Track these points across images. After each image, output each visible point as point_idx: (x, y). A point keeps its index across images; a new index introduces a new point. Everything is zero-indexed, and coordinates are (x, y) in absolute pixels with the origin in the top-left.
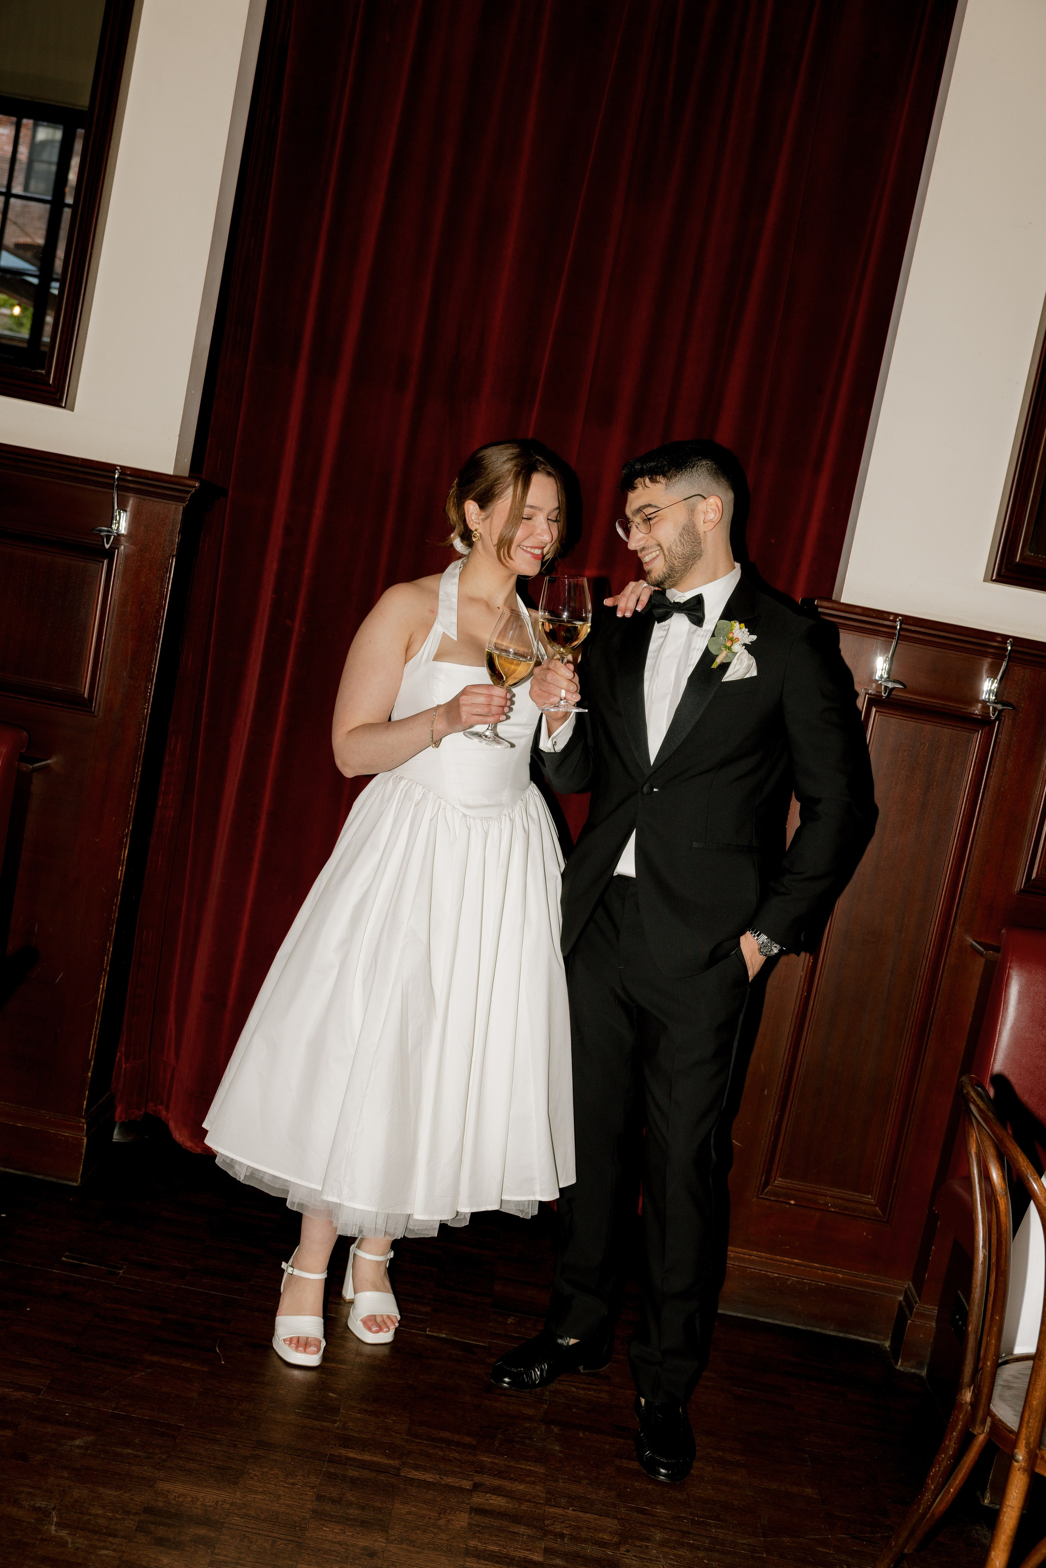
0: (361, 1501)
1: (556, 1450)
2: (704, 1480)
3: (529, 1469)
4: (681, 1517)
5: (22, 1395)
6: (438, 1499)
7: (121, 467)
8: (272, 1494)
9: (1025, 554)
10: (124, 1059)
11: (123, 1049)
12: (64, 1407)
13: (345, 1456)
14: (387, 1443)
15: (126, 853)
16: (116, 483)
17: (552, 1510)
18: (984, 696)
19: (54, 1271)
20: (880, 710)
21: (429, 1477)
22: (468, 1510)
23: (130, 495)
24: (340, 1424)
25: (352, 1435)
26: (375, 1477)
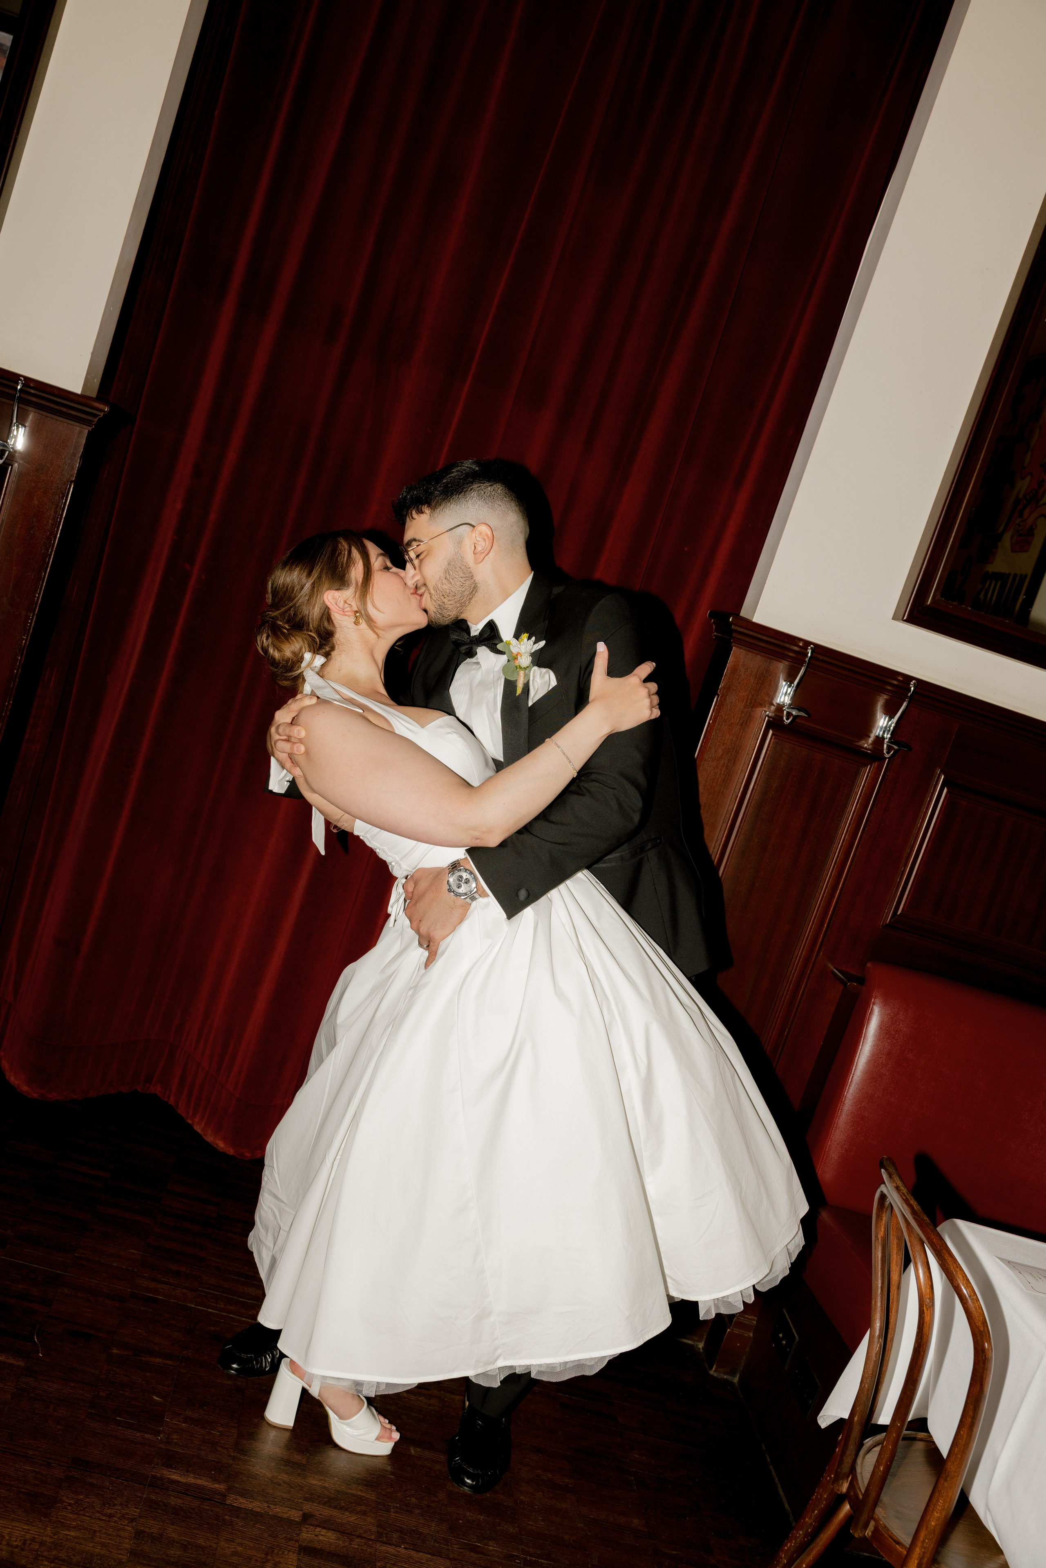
0: (184, 1538)
2: (535, 1508)
3: (360, 1495)
4: (513, 1556)
6: (266, 1535)
7: (26, 378)
8: (87, 1529)
9: (937, 598)
13: (169, 1479)
14: (213, 1461)
16: (18, 395)
17: (383, 1548)
18: (877, 732)
20: (776, 733)
22: (297, 1549)
23: (31, 409)
24: (164, 1436)
25: (176, 1451)
26: (199, 1507)
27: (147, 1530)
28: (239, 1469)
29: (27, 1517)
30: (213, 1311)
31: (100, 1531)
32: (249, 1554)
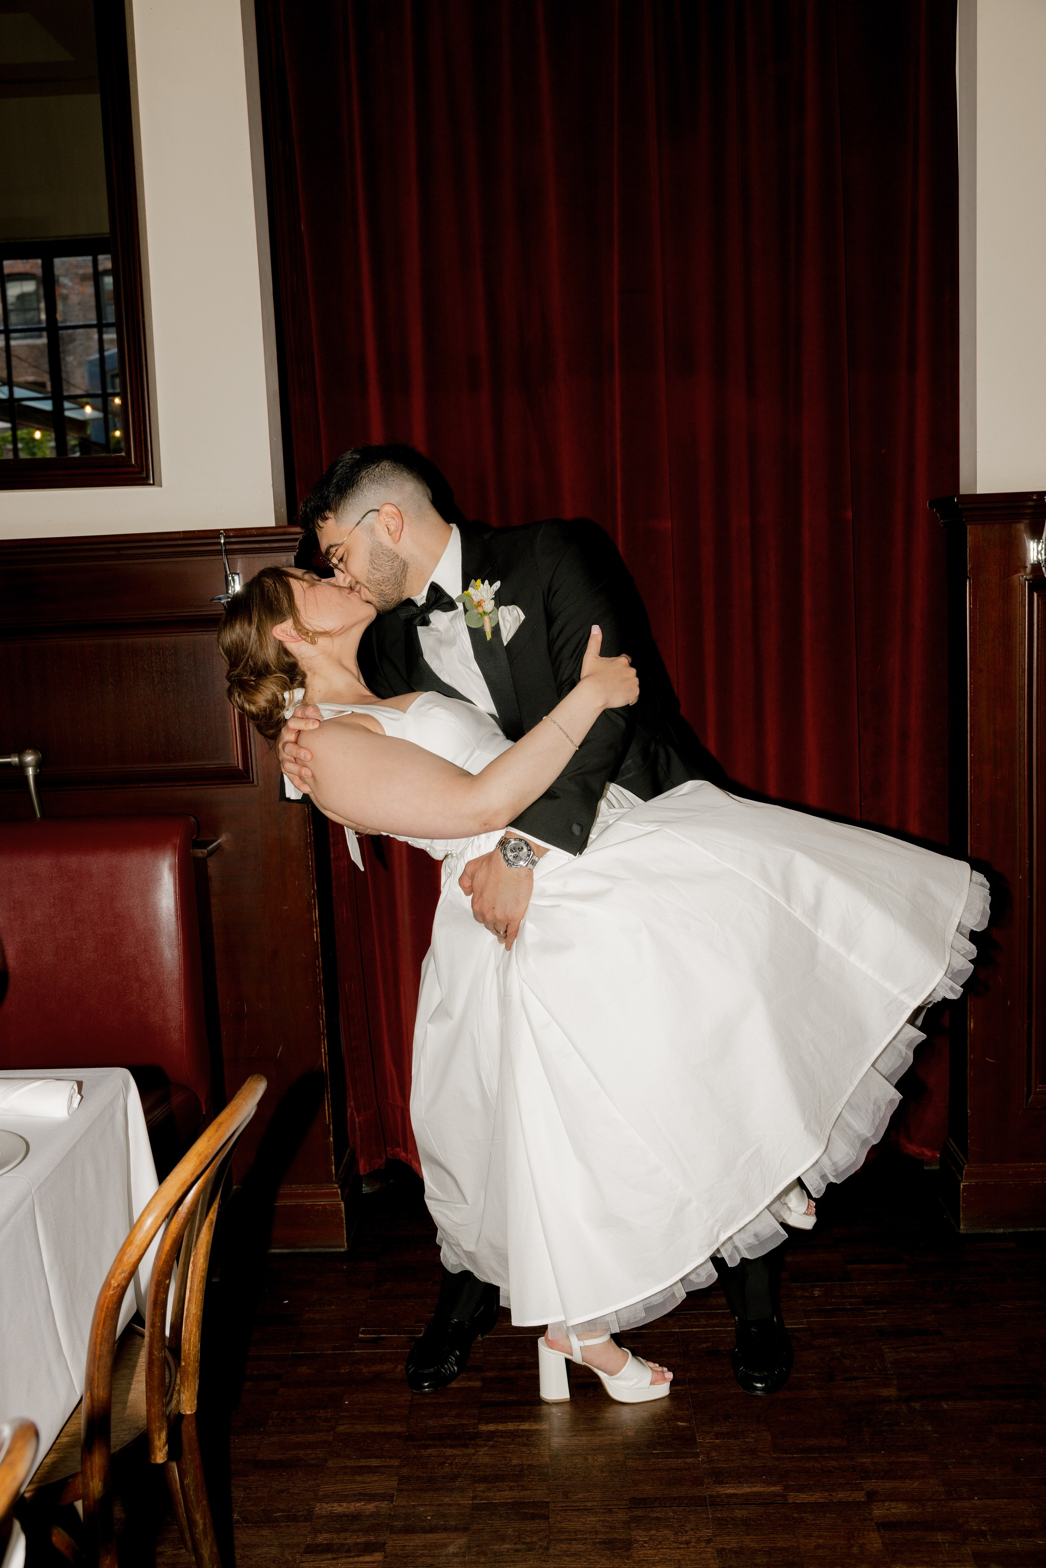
0: (764, 1545)
1: (928, 1431)
5: (376, 1507)
6: (839, 1522)
7: (224, 530)
8: (670, 1560)
10: (355, 1114)
11: (352, 1104)
12: (422, 1509)
13: (725, 1494)
14: (760, 1466)
15: (317, 914)
16: (224, 548)
19: (356, 1351)
21: (817, 1497)
22: (875, 1527)
23: (237, 556)
24: (704, 1456)
25: (721, 1467)
26: (765, 1512)
27: (726, 1546)
28: (787, 1467)
29: (612, 1564)
30: (698, 1329)
31: (683, 1559)
32: (832, 1544)
